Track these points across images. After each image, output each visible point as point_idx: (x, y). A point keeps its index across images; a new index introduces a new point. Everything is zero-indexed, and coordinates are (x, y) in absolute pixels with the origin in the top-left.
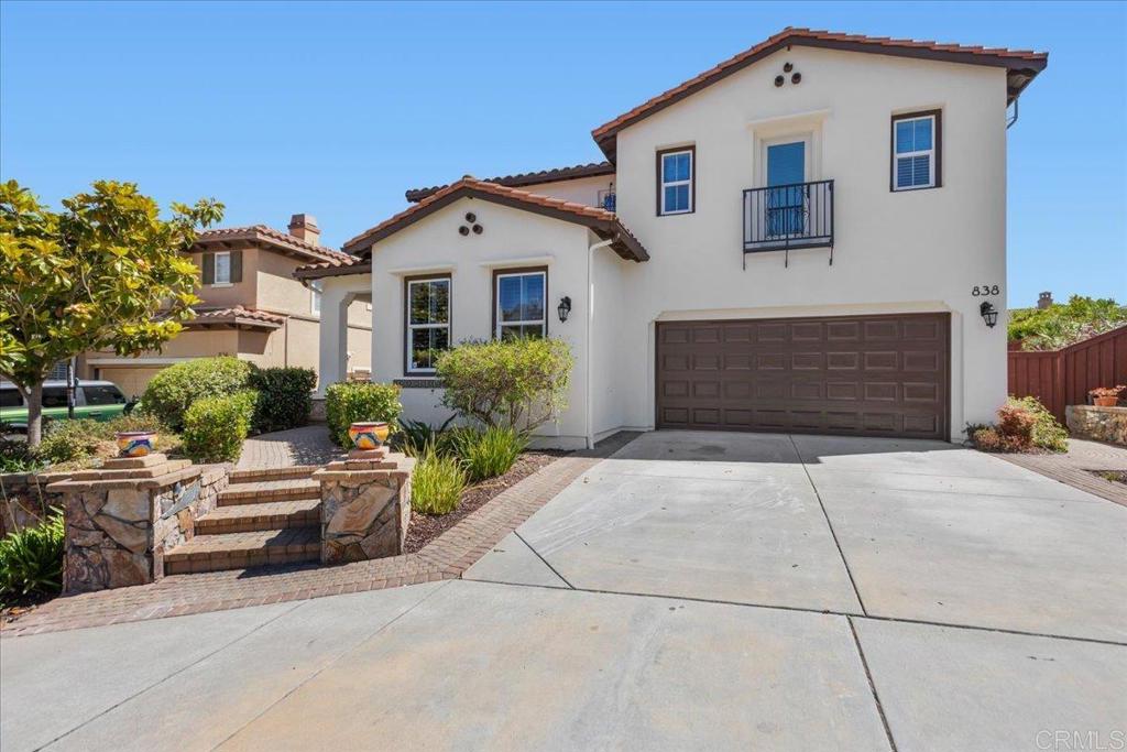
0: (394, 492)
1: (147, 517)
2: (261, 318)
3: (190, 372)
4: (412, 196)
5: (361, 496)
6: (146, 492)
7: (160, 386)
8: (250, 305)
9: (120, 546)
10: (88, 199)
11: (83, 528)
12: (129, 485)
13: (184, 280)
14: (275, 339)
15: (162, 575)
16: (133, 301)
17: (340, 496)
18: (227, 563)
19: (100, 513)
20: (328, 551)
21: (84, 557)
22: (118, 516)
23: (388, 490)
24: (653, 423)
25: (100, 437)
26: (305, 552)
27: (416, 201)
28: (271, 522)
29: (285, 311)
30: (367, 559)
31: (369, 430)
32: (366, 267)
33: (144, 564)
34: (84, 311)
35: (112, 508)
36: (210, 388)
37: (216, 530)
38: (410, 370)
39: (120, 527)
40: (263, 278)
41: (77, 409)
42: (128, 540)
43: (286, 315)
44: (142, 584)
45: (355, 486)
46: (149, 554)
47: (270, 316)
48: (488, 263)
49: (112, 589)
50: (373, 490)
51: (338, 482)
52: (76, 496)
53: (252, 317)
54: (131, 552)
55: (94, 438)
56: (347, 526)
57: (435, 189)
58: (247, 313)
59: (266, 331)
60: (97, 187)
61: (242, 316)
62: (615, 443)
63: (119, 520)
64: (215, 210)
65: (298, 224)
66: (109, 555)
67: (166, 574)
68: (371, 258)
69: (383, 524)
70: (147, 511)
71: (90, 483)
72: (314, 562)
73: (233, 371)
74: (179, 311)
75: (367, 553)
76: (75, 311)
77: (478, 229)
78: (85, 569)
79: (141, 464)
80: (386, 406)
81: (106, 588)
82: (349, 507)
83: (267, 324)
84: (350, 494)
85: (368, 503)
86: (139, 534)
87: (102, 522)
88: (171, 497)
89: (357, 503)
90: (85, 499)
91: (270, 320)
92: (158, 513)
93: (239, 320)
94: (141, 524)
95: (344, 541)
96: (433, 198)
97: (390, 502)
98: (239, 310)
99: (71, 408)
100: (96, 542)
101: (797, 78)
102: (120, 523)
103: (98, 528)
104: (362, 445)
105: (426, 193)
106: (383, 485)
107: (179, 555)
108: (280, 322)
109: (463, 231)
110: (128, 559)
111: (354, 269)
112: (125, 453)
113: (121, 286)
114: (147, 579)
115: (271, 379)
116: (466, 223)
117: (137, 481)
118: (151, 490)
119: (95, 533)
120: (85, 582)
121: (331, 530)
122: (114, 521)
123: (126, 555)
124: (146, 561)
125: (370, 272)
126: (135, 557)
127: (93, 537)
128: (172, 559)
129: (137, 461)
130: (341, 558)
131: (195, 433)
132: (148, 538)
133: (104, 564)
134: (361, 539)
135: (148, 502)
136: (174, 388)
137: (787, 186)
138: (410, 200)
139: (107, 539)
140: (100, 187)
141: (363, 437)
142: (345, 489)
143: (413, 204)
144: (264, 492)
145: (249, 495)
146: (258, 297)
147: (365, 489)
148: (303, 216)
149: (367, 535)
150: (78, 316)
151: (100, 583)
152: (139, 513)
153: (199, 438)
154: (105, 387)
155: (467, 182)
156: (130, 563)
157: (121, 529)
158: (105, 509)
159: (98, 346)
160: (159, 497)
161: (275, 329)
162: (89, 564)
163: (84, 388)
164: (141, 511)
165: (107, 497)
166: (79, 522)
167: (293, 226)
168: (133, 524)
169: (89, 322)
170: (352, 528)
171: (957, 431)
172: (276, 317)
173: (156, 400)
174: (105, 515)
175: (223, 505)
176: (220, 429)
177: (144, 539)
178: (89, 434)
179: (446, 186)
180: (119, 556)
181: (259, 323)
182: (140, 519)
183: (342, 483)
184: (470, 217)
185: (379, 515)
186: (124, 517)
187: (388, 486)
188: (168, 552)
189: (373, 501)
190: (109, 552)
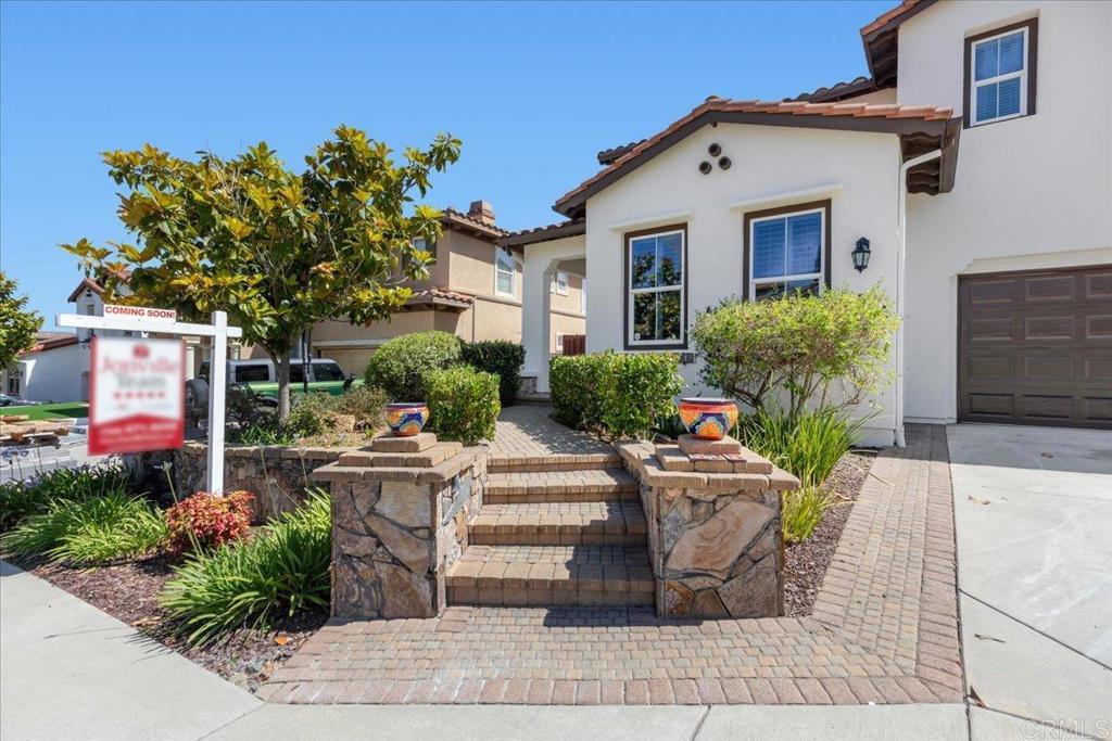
0: (772, 513)
1: (427, 522)
2: (454, 298)
3: (408, 346)
4: (605, 158)
5: (719, 515)
6: (426, 488)
7: (382, 360)
8: (443, 286)
9: (396, 561)
10: (329, 147)
11: (353, 531)
12: (407, 477)
13: (428, 226)
14: (464, 320)
15: (444, 605)
16: (375, 255)
17: (686, 512)
18: (523, 596)
19: (372, 512)
20: (668, 598)
21: (355, 570)
22: (394, 518)
23: (761, 507)
24: (954, 415)
25: (334, 410)
26: (628, 592)
27: (608, 162)
28: (560, 534)
29: (473, 291)
30: (729, 616)
31: (717, 410)
32: (578, 227)
33: (424, 588)
34: (327, 271)
35: (386, 506)
36: (427, 363)
37: (492, 539)
38: (631, 342)
39: (395, 533)
40: (455, 259)
41: (310, 385)
42: (405, 554)
43: (474, 296)
44: (423, 618)
45: (711, 498)
46: (431, 575)
47: (460, 296)
48: (739, 204)
49: (388, 619)
50: (738, 507)
51: (685, 490)
52: (344, 487)
53: (446, 297)
54: (409, 570)
55: (330, 412)
56: (698, 560)
57: (633, 145)
58: (442, 294)
59: (456, 311)
60: (337, 133)
61: (438, 296)
62: (923, 440)
63: (394, 523)
64: (453, 147)
65: (476, 209)
66: (382, 569)
67: (448, 605)
68: (584, 216)
69: (755, 562)
70: (428, 514)
71: (361, 470)
72: (646, 611)
73: (446, 346)
74: (414, 270)
75: (730, 605)
76: (320, 271)
77: (725, 163)
78: (356, 586)
79: (414, 447)
80: (665, 379)
81: (380, 617)
82: (700, 529)
83: (459, 304)
84: (702, 510)
85: (730, 527)
86: (418, 546)
87: (375, 526)
88: (450, 494)
89: (713, 525)
90: (355, 492)
91: (461, 300)
92: (440, 520)
93: (436, 300)
94: (421, 532)
95: (695, 583)
96: (629, 156)
97: (766, 528)
98: (435, 291)
99: (306, 384)
100: (369, 551)
102: (396, 528)
103: (372, 534)
104: (704, 434)
105: (621, 151)
106: (755, 500)
107: (463, 578)
108: (469, 302)
109: (705, 168)
110: (406, 578)
111: (566, 230)
112: (396, 432)
113: (364, 239)
114: (429, 610)
115: (485, 353)
116: (707, 157)
117: (416, 470)
118: (432, 485)
119: (366, 540)
120: (355, 605)
121: (673, 565)
122: (388, 525)
123: (403, 573)
124: (427, 585)
125: (583, 233)
126: (415, 578)
127: (365, 545)
128: (456, 583)
129: (410, 442)
130: (689, 612)
131: (450, 407)
132: (430, 552)
133: (378, 583)
134: (720, 583)
135: (429, 503)
136: (395, 363)
138: (602, 163)
139: (380, 549)
140: (341, 134)
141: (710, 420)
142: (694, 502)
143: (605, 167)
144: (536, 488)
145: (519, 492)
146: (451, 278)
147: (727, 504)
148: (480, 202)
149: (730, 578)
150: (322, 276)
151: (372, 609)
152: (418, 517)
153: (454, 415)
154: (328, 365)
155: (713, 104)
156: (408, 585)
157: (397, 536)
158: (378, 507)
159: (336, 314)
160: (440, 494)
161: (465, 309)
162: (359, 581)
163: (314, 365)
164: (422, 515)
165: (380, 491)
166: (349, 522)
167: (471, 213)
168: (411, 530)
169: (331, 283)
170: (706, 565)
172: (466, 298)
173: (379, 374)
174: (377, 515)
175: (489, 503)
176: (476, 404)
177: (424, 554)
178: (325, 406)
179: (644, 141)
180: (394, 574)
181: (452, 303)
182: (421, 525)
183: (690, 492)
184: (714, 149)
185: (749, 548)
186: (399, 521)
187: (762, 502)
188: (451, 572)
189: (738, 524)
190: (384, 567)
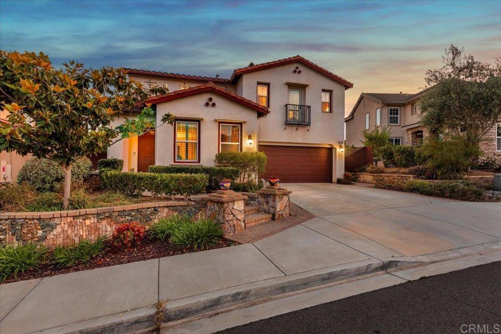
5: (282, 199)
9: (237, 219)
17: (279, 200)
19: (233, 208)
20: (277, 216)
21: (229, 224)
22: (237, 209)
23: (287, 197)
26: (269, 218)
30: (284, 218)
35: (236, 207)
42: (239, 217)
44: (243, 231)
46: (244, 221)
49: (236, 234)
50: (285, 197)
52: (227, 203)
54: (240, 221)
56: (280, 208)
66: (235, 222)
69: (287, 207)
70: (243, 207)
75: (284, 216)
77: (214, 104)
78: (229, 228)
82: (280, 203)
89: (282, 201)
90: (229, 204)
94: (242, 211)
95: (280, 213)
97: (288, 201)
101: (300, 72)
103: (232, 213)
109: (207, 104)
110: (239, 223)
116: (208, 101)
118: (244, 200)
119: (231, 215)
120: (229, 232)
121: (277, 210)
122: (236, 211)
124: (243, 223)
127: (231, 217)
130: (279, 218)
133: (234, 226)
134: (282, 212)
135: (243, 204)
137: (291, 105)
139: (234, 217)
147: (283, 197)
151: (233, 232)
152: (241, 208)
158: (234, 207)
162: (230, 226)
165: (234, 203)
171: (334, 179)
177: (243, 216)
180: (237, 222)
184: (210, 99)
185: (286, 205)
189: (285, 201)
